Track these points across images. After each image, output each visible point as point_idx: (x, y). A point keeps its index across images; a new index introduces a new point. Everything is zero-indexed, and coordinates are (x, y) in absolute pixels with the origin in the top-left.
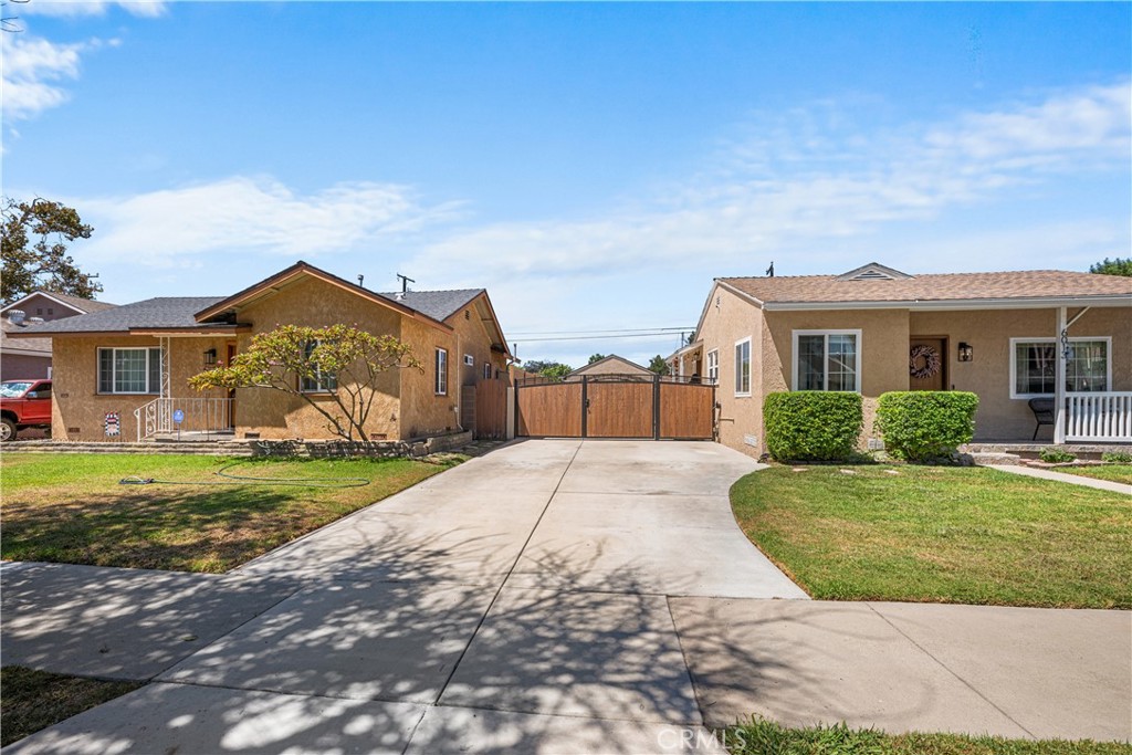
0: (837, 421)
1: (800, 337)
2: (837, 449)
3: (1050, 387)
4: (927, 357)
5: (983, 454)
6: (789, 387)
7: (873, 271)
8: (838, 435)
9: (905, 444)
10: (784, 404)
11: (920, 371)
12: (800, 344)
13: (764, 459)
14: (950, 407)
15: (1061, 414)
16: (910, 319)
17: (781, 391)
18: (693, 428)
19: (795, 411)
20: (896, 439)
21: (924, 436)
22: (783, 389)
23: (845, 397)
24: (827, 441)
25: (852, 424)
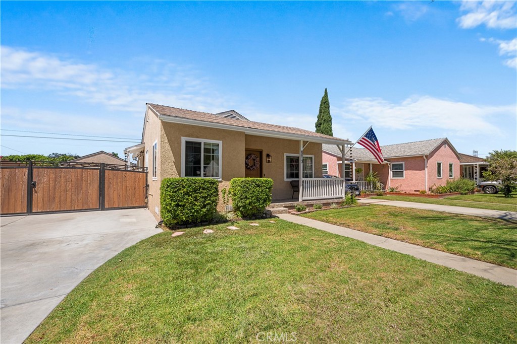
0: (203, 197)
1: (187, 142)
2: (204, 215)
3: (297, 176)
4: (254, 160)
5: (275, 209)
6: (179, 174)
7: (232, 114)
8: (204, 206)
9: (241, 209)
10: (168, 186)
11: (251, 167)
12: (186, 147)
13: (160, 225)
14: (261, 187)
15: (301, 188)
16: (246, 139)
17: (174, 177)
18: (131, 200)
19: (175, 192)
20: (237, 205)
21: (250, 204)
22: (176, 176)
23: (208, 182)
24: (197, 211)
25: (212, 199)
